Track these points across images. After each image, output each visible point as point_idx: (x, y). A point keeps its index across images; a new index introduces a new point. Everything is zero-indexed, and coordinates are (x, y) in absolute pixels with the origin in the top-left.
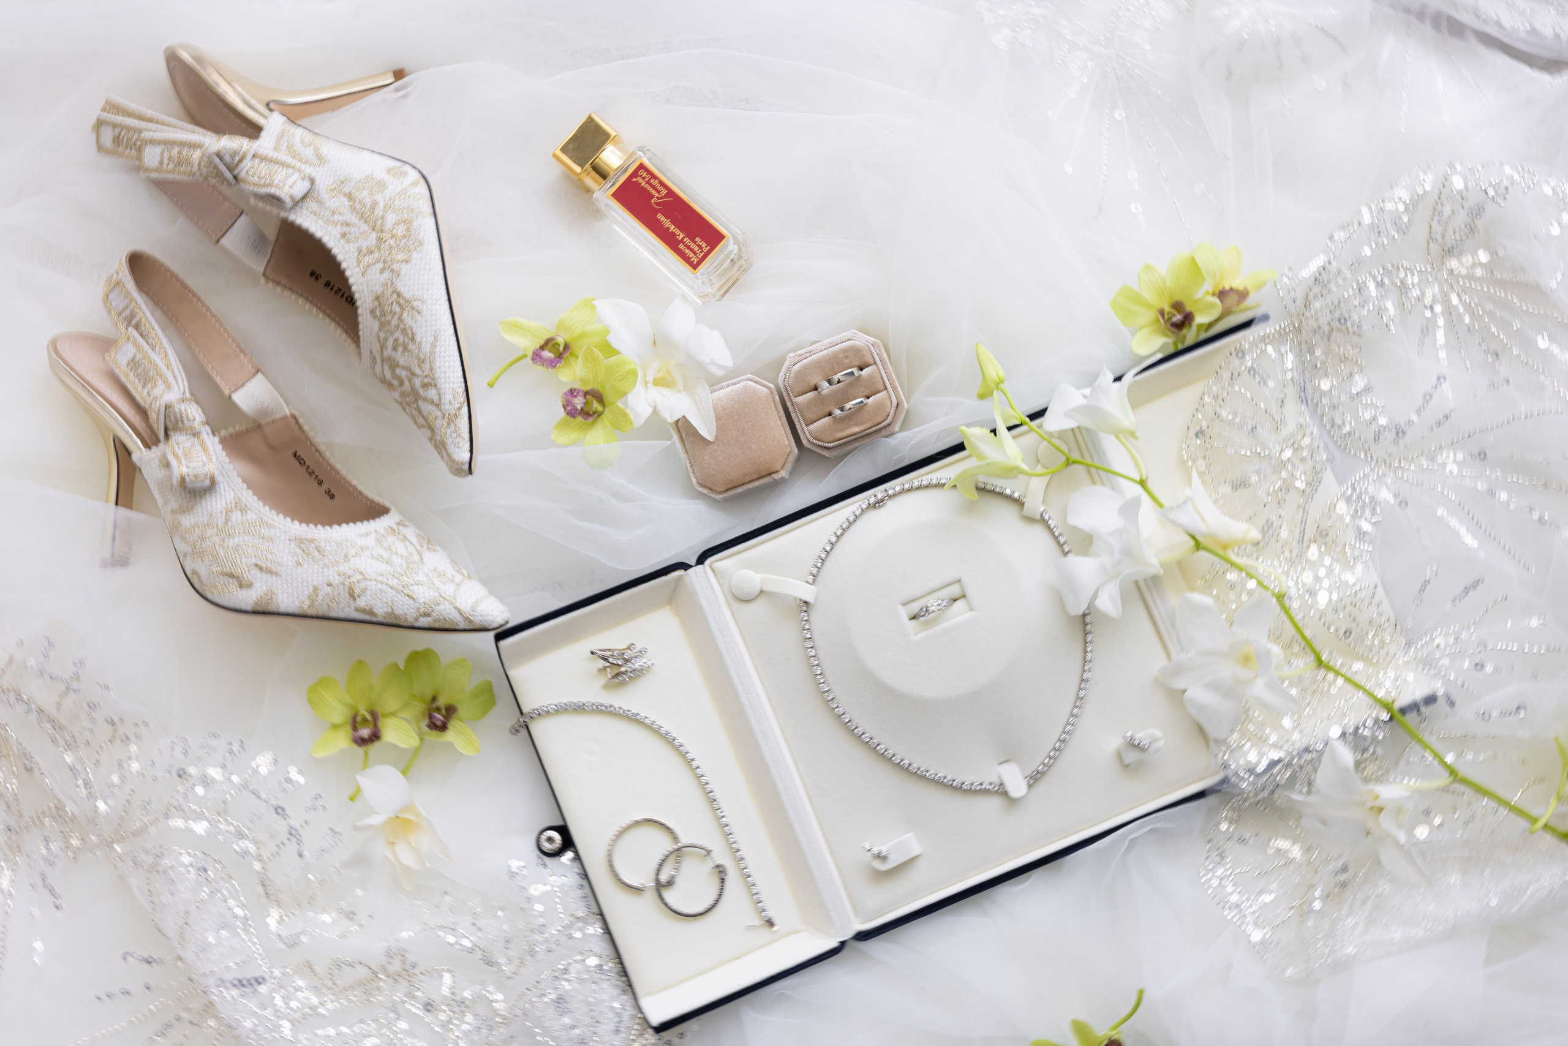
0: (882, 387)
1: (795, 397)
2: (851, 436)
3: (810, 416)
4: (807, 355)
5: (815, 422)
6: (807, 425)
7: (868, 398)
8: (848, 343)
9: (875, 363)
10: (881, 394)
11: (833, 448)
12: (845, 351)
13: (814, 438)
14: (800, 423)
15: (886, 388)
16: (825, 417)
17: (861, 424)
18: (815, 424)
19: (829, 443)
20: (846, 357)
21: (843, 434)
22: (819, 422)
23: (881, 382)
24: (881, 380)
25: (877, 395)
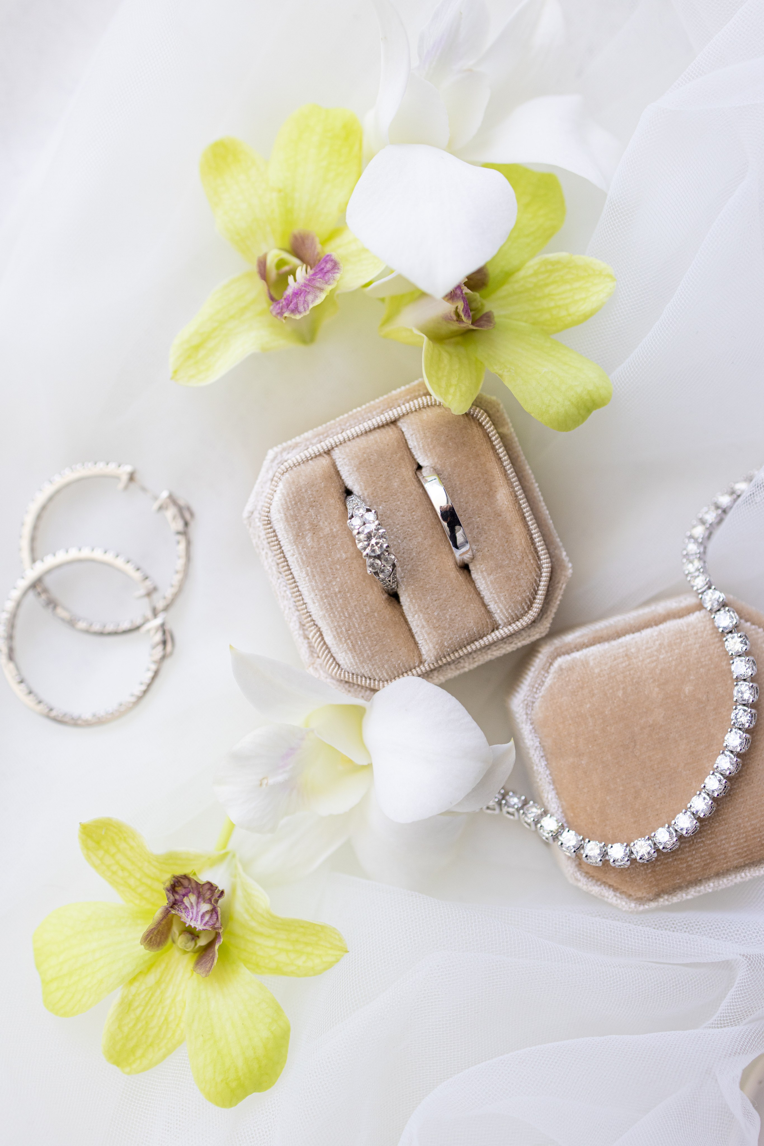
0: (390, 433)
1: (421, 662)
2: (520, 509)
3: (470, 620)
4: (312, 633)
5: (485, 605)
6: (495, 627)
7: (419, 467)
8: (280, 526)
9: (328, 452)
10: (407, 436)
11: (551, 556)
12: (298, 536)
13: (530, 607)
14: (487, 647)
15: (394, 422)
16: (472, 582)
17: (489, 483)
18: (492, 607)
19: (540, 567)
21: (518, 529)
22: (487, 600)
23: (377, 435)
24: (371, 437)
25: (411, 444)
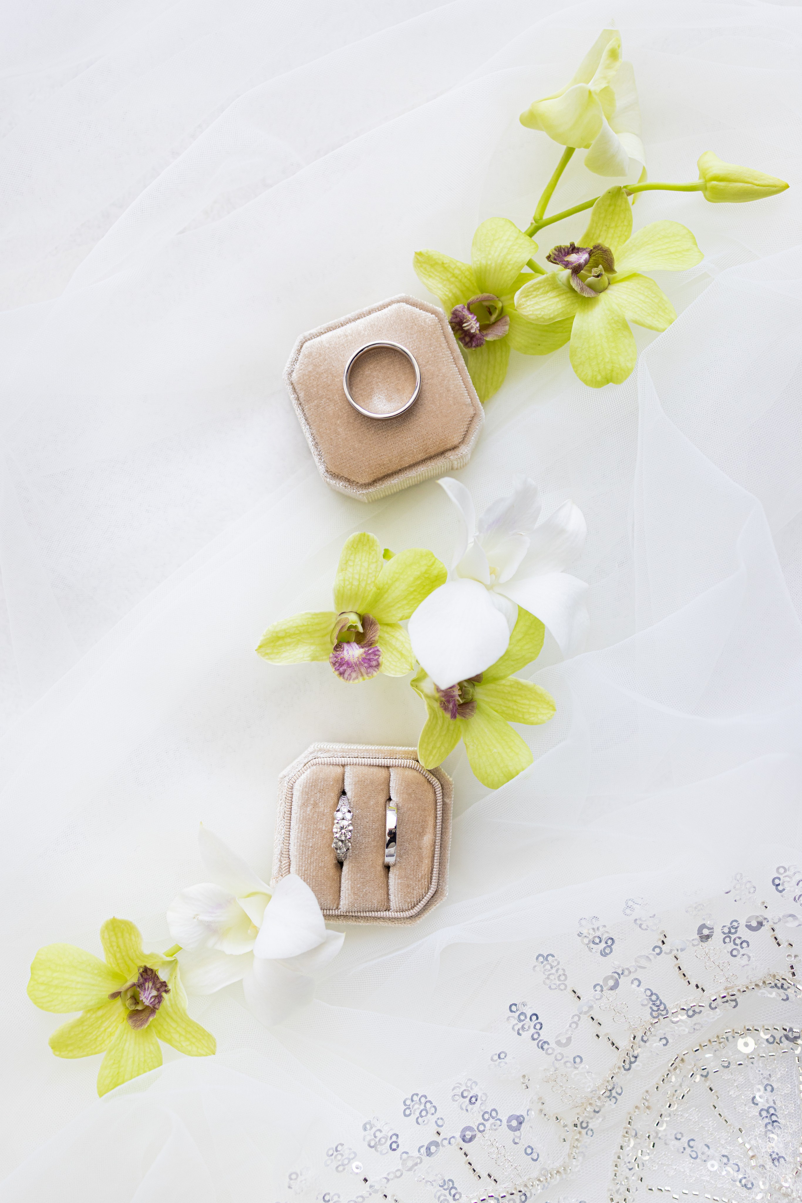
0: (383, 772)
1: (337, 908)
3: (376, 899)
5: (388, 894)
6: (388, 909)
7: (390, 799)
8: (297, 794)
9: (343, 766)
10: (392, 779)
11: (439, 885)
15: (388, 767)
16: (387, 877)
17: (424, 828)
18: (392, 897)
19: (429, 888)
20: (315, 805)
21: (427, 861)
22: (391, 892)
23: (376, 770)
24: (372, 769)
25: (392, 784)
